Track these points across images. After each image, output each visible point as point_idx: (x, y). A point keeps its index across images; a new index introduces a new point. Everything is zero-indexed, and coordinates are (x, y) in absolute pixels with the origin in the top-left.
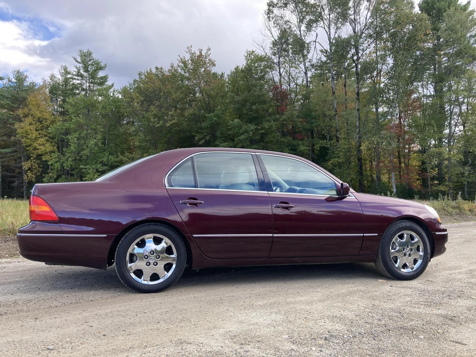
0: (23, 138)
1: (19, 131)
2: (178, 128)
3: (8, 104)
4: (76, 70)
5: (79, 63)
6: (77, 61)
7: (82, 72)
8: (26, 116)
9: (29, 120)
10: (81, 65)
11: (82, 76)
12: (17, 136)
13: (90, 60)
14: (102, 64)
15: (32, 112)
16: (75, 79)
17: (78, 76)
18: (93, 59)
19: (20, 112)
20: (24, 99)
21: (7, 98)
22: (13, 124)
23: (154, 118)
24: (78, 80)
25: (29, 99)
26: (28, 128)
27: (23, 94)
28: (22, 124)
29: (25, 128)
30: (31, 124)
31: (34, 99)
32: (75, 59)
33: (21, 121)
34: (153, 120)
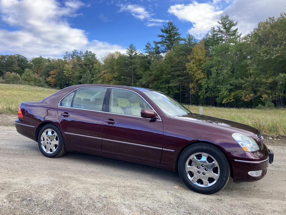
0: (189, 71)
1: (188, 67)
2: (281, 59)
3: (183, 53)
4: (218, 29)
5: (221, 24)
6: (219, 23)
7: (222, 29)
8: (191, 59)
9: (193, 61)
10: (222, 25)
11: (222, 32)
12: (187, 70)
13: (227, 21)
14: (235, 22)
15: (194, 57)
16: (218, 34)
17: (219, 32)
18: (229, 20)
19: (189, 57)
20: (192, 50)
21: (184, 50)
22: (185, 64)
23: (264, 54)
24: (220, 34)
25: (193, 49)
26: (192, 65)
27: (191, 47)
28: (189, 63)
29: (191, 65)
30: (194, 63)
31: (196, 49)
32: (218, 22)
33: (189, 62)
34: (263, 55)
